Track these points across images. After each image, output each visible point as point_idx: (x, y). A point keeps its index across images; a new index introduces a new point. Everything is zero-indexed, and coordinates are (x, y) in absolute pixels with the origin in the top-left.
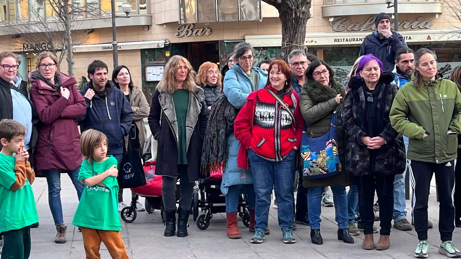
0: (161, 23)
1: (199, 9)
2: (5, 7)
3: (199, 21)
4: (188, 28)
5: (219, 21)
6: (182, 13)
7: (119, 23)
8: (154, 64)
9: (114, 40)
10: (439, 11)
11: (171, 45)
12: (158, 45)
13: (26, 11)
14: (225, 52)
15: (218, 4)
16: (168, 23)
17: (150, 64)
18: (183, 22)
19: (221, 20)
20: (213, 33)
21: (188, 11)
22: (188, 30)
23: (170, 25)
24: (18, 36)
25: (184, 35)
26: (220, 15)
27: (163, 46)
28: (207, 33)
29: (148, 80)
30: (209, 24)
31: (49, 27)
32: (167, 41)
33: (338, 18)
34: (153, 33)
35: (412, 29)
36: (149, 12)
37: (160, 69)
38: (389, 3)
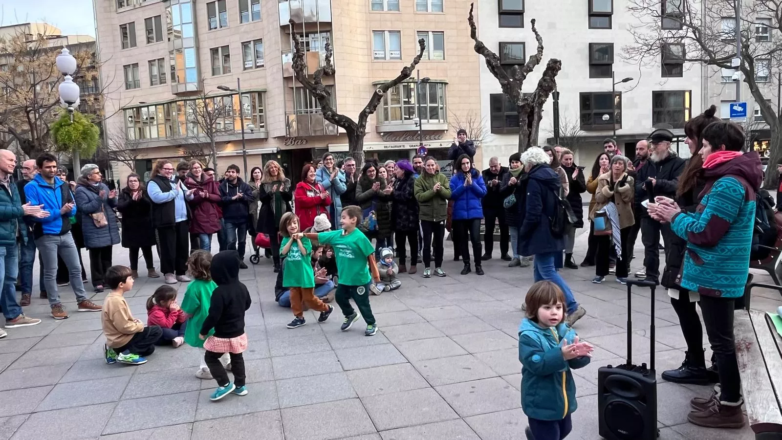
0: (274, 137)
1: (298, 128)
2: (170, 126)
3: (299, 135)
6: (288, 130)
7: (247, 137)
9: (244, 148)
10: (447, 129)
11: (281, 151)
12: (273, 151)
13: (184, 131)
14: (315, 155)
15: (311, 124)
18: (288, 136)
19: (313, 135)
20: (308, 143)
21: (291, 129)
23: (280, 138)
24: (180, 146)
26: (312, 131)
27: (276, 152)
28: (304, 143)
30: (305, 137)
31: (201, 140)
32: (279, 148)
33: (386, 133)
34: (269, 143)
36: (266, 129)
38: (416, 124)
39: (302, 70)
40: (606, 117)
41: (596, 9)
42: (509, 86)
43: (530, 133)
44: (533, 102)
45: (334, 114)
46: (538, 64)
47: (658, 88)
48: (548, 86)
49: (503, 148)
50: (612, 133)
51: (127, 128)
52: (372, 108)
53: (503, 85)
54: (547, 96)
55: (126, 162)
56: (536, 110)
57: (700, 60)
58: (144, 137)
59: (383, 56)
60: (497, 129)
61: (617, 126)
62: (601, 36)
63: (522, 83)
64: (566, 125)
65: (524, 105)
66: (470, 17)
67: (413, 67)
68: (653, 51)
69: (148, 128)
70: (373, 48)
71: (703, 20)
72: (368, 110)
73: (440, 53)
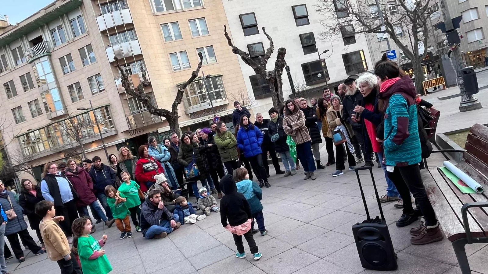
0: (121, 132)
1: (136, 123)
2: (52, 141)
3: (137, 127)
6: (129, 126)
7: (104, 136)
9: (103, 143)
10: (228, 103)
11: (128, 140)
12: (123, 141)
13: (62, 141)
15: (143, 119)
16: (125, 131)
18: (131, 129)
19: (146, 125)
20: (144, 131)
21: (131, 124)
22: (133, 132)
24: (60, 152)
25: (132, 135)
26: (145, 123)
27: (125, 141)
28: (142, 132)
30: (141, 128)
31: (74, 145)
32: (126, 139)
33: (192, 114)
34: (119, 137)
35: (220, 112)
36: (116, 128)
38: (209, 104)
39: (129, 87)
40: (320, 75)
41: (298, 15)
42: (258, 69)
43: (278, 95)
44: (275, 75)
45: (156, 110)
46: (272, 53)
47: (344, 52)
48: (281, 64)
49: (265, 107)
50: (326, 84)
51: (22, 149)
52: (179, 101)
53: (255, 69)
54: (282, 70)
55: (26, 170)
56: (278, 80)
57: (364, 31)
58: (36, 152)
59: (179, 68)
60: (258, 96)
61: (327, 79)
62: (305, 29)
63: (265, 66)
64: (298, 85)
65: (270, 78)
66: (225, 33)
67: (198, 70)
68: (337, 32)
69: (36, 145)
70: (172, 65)
71: (359, 9)
72: (176, 102)
73: (213, 58)
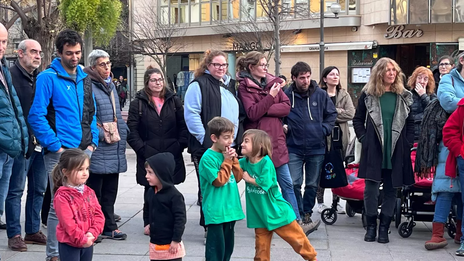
0: (370, 24)
1: (410, 10)
2: (218, 7)
3: (410, 22)
4: (398, 30)
5: (432, 23)
6: (393, 14)
7: (327, 24)
8: (360, 66)
9: (322, 41)
11: (379, 46)
12: (366, 46)
13: (237, 11)
14: (436, 55)
15: (431, 5)
16: (377, 24)
17: (356, 66)
18: (393, 23)
19: (433, 22)
20: (424, 35)
21: (398, 12)
22: (398, 31)
23: (380, 26)
24: (228, 35)
25: (394, 37)
26: (432, 16)
27: (371, 48)
28: (418, 35)
29: (354, 82)
30: (420, 26)
31: (259, 27)
32: (376, 42)
34: (361, 34)
36: (358, 13)
37: (367, 71)
55: (155, 56)
58: (181, 21)
69: (187, 7)
